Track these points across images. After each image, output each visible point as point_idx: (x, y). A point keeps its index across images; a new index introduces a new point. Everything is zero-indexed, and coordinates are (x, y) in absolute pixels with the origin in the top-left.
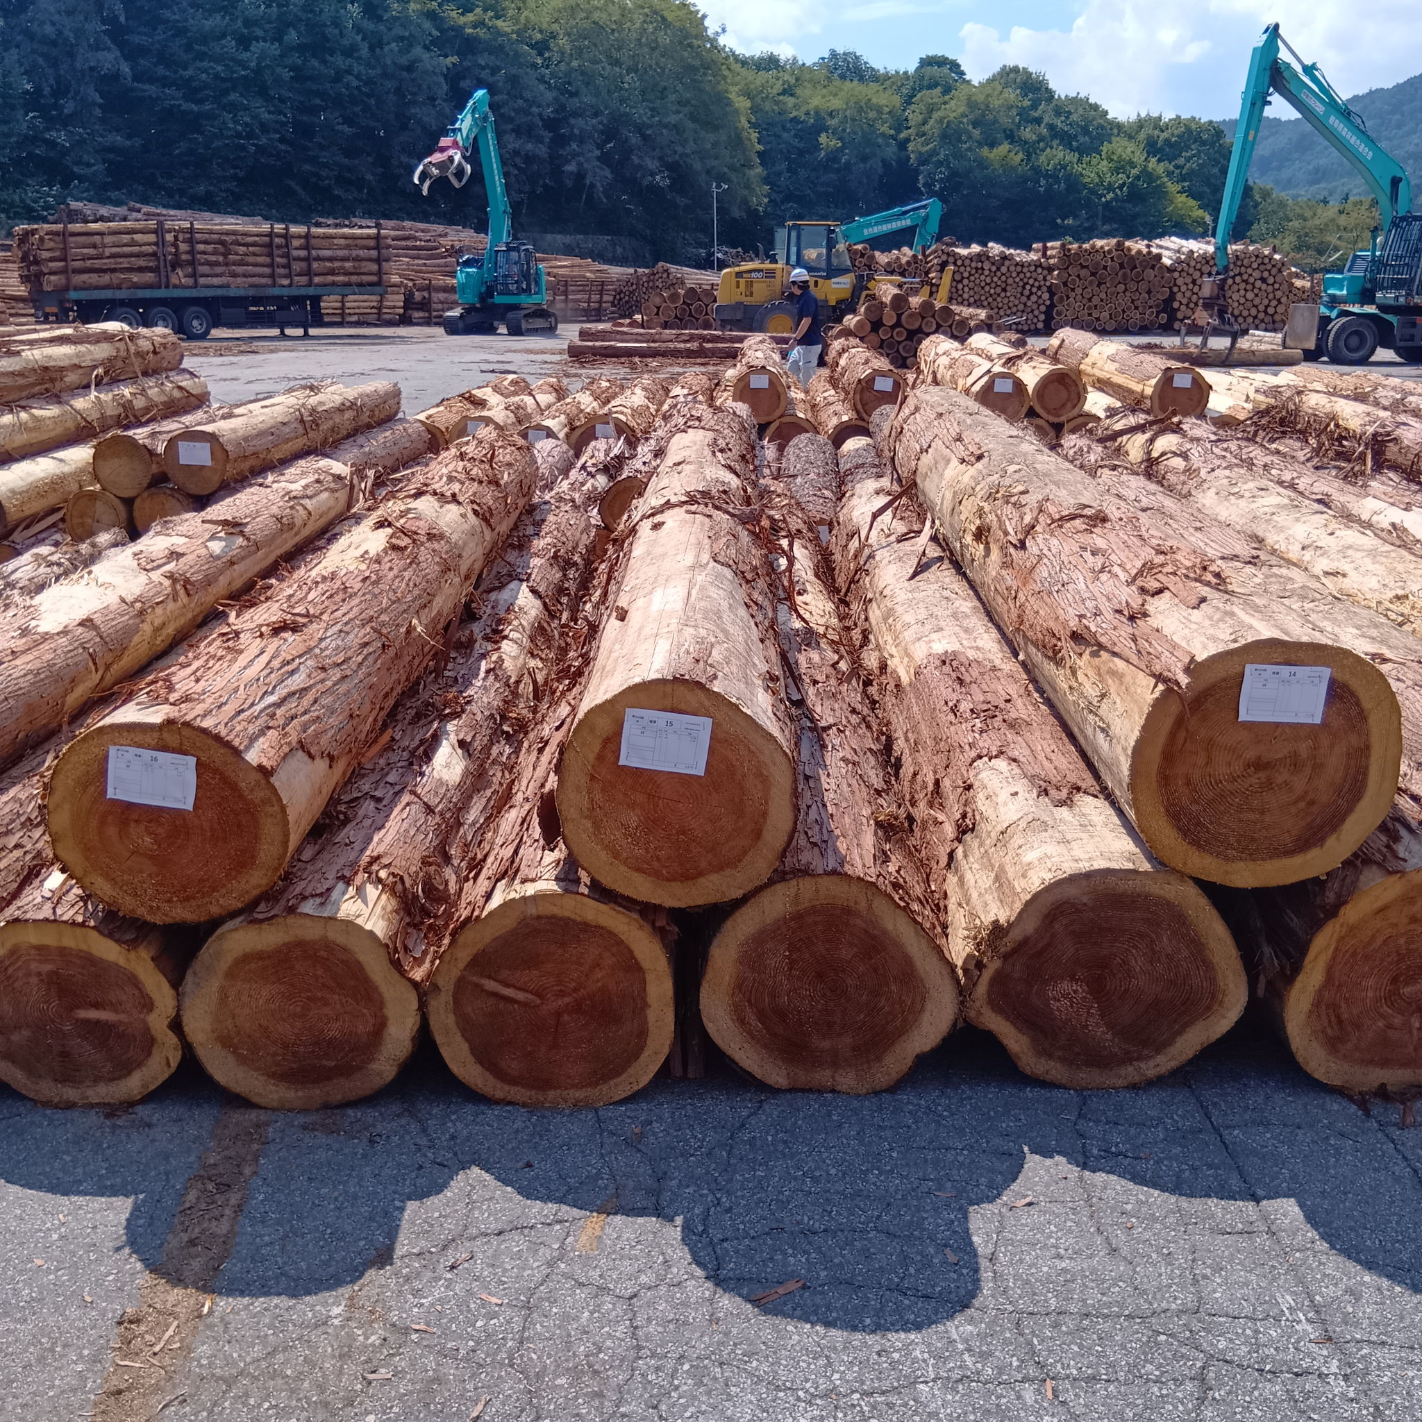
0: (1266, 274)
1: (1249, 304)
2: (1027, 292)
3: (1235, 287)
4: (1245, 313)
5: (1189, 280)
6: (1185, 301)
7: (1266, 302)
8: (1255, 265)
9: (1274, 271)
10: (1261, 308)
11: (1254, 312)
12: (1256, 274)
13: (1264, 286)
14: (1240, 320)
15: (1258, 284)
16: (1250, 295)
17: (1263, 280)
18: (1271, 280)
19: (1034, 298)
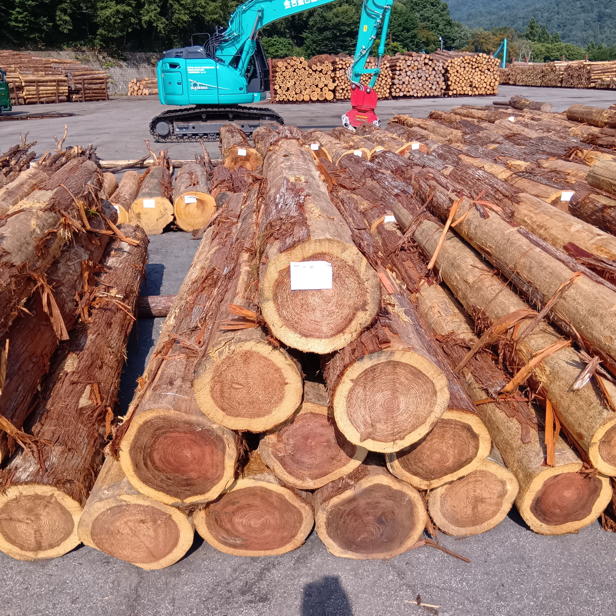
0: (489, 67)
1: (482, 82)
2: (380, 79)
3: (476, 74)
4: (481, 86)
5: (455, 71)
6: (454, 81)
7: (490, 80)
8: (484, 63)
9: (493, 66)
10: (488, 83)
11: (485, 85)
12: (485, 67)
13: (489, 73)
14: (479, 89)
15: (486, 71)
16: (483, 77)
17: (489, 70)
18: (492, 70)
19: (384, 82)
